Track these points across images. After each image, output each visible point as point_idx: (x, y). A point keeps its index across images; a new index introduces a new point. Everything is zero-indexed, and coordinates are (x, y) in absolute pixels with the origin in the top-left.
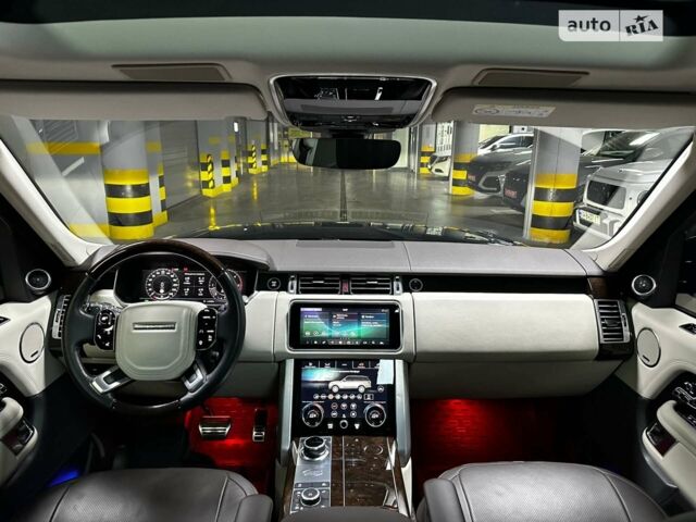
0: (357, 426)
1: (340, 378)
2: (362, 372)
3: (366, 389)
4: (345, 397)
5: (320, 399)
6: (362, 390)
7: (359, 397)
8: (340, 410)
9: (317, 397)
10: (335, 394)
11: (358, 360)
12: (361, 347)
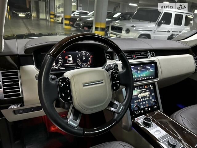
0: (150, 109)
1: (140, 93)
2: (147, 89)
3: (149, 95)
4: (144, 99)
5: (136, 102)
6: (148, 96)
7: (148, 99)
8: (143, 105)
9: (135, 102)
10: (140, 99)
11: (145, 85)
12: (147, 79)
